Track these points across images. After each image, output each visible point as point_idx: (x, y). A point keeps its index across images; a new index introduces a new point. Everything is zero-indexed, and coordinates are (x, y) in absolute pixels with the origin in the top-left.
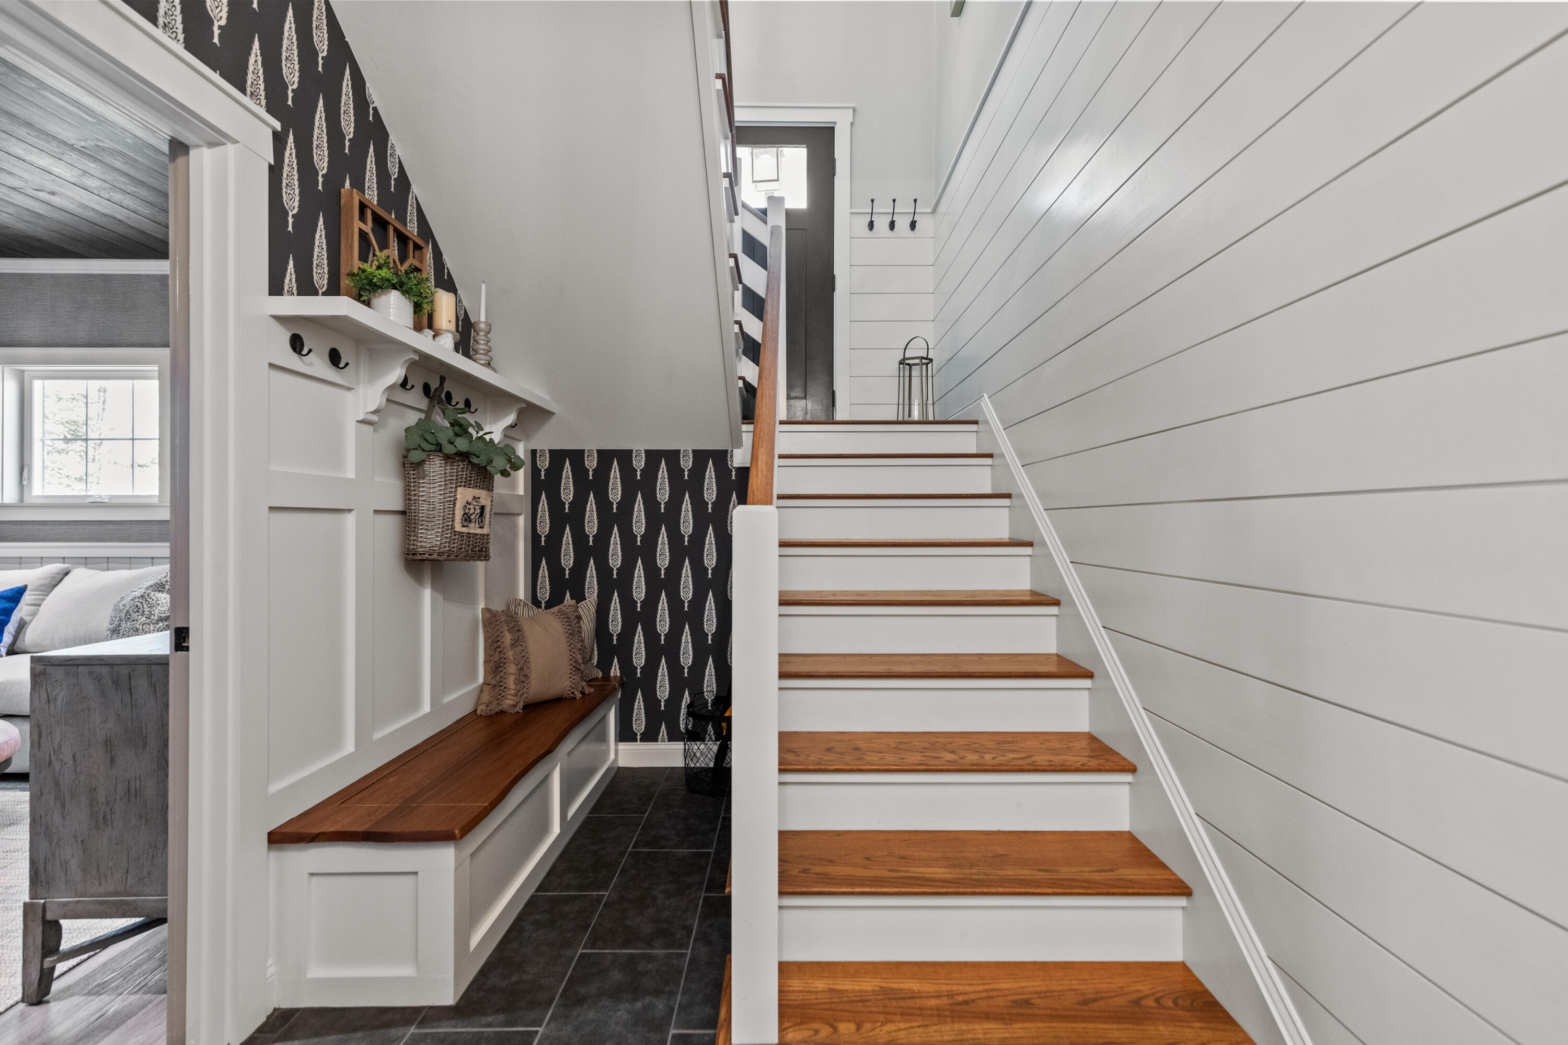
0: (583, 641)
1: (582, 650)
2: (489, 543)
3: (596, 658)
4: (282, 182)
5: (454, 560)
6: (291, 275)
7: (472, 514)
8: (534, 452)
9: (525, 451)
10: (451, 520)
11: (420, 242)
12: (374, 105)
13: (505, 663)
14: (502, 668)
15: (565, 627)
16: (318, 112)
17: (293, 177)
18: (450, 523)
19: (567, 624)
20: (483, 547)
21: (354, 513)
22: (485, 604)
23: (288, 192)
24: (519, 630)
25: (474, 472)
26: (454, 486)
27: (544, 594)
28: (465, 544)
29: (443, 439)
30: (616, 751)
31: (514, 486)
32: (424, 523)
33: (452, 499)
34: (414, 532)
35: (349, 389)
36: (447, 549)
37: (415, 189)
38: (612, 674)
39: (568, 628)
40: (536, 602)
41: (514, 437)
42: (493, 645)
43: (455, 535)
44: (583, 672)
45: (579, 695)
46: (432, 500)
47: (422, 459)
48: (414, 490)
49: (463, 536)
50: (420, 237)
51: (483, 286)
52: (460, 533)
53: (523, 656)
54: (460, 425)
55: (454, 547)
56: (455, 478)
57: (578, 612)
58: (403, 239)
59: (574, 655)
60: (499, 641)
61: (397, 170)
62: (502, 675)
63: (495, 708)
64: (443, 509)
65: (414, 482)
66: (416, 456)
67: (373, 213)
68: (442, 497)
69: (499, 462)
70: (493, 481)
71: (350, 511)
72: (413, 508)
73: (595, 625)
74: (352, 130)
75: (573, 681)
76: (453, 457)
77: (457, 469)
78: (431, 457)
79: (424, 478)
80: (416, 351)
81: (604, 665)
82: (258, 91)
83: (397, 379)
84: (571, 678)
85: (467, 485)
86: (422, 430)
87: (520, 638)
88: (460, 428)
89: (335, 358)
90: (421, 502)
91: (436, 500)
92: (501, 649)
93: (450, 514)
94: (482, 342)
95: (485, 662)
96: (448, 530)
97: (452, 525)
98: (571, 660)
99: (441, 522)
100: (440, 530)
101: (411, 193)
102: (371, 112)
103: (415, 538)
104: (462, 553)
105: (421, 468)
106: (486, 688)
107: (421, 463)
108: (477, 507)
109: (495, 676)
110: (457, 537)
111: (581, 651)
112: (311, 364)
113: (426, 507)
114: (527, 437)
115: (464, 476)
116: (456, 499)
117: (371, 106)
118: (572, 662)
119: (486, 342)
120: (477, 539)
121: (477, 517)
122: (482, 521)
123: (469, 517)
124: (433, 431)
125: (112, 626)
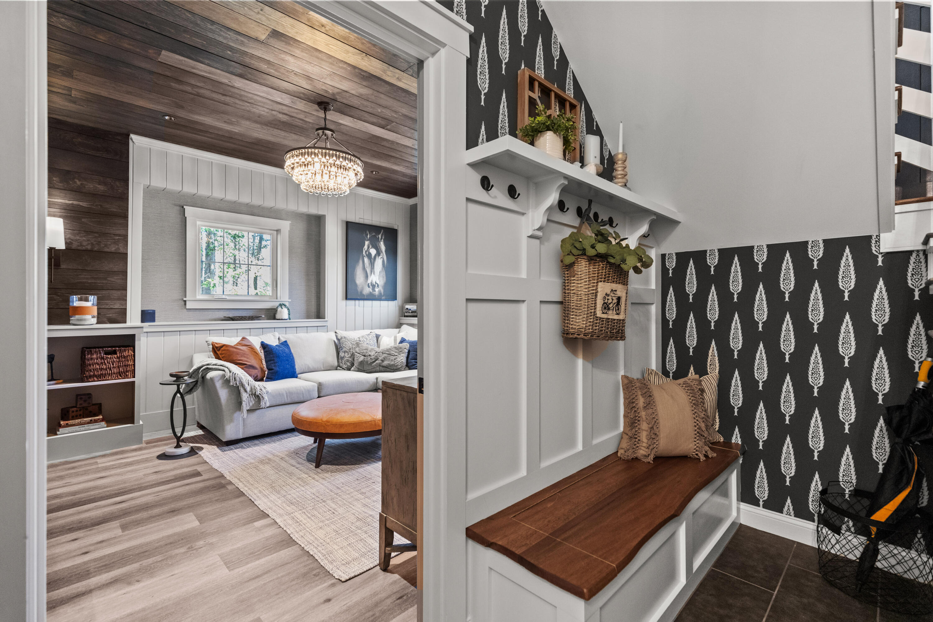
0: (706, 411)
1: (706, 419)
2: (625, 326)
3: (718, 424)
4: (477, 71)
5: (596, 339)
6: (483, 136)
7: (610, 304)
8: (663, 256)
9: (656, 255)
10: (593, 308)
11: (574, 102)
12: (542, 9)
13: (639, 421)
14: (637, 424)
15: (689, 397)
16: (502, 19)
17: (484, 67)
18: (593, 311)
19: (691, 395)
20: (619, 330)
21: (526, 303)
22: (625, 372)
23: (481, 78)
24: (650, 396)
25: (612, 270)
26: (596, 281)
27: (672, 366)
28: (605, 327)
29: (587, 245)
30: (738, 510)
31: (647, 281)
32: (574, 310)
33: (594, 292)
34: (568, 317)
35: (523, 214)
36: (591, 330)
37: (572, 66)
38: (733, 441)
39: (692, 398)
40: (665, 373)
41: (647, 244)
42: (630, 404)
43: (597, 320)
44: (706, 438)
45: (702, 458)
46: (579, 293)
47: (572, 261)
48: (568, 286)
49: (603, 321)
50: (575, 99)
51: (621, 125)
52: (601, 318)
53: (654, 418)
54: (602, 235)
55: (596, 330)
56: (596, 275)
57: (701, 385)
58: (562, 101)
59: (698, 422)
60: (634, 402)
61: (558, 53)
62: (637, 429)
63: (630, 455)
64: (588, 299)
65: (568, 280)
66: (569, 260)
67: (540, 84)
68: (587, 290)
69: (631, 261)
70: (628, 277)
71: (524, 301)
72: (567, 299)
73: (717, 397)
74: (526, 28)
75: (697, 445)
76: (595, 258)
77: (598, 268)
78: (579, 260)
79: (574, 276)
80: (566, 177)
81: (726, 430)
82: (461, 10)
83: (554, 200)
84: (695, 441)
85: (606, 280)
86: (573, 240)
87: (651, 402)
88: (603, 237)
89: (512, 192)
90: (572, 295)
91: (583, 293)
92: (636, 409)
93: (592, 304)
94: (620, 169)
95: (624, 416)
96: (591, 316)
97: (594, 312)
98: (695, 426)
99: (586, 309)
100: (585, 316)
101: (569, 69)
102: (540, 13)
103: (568, 322)
104: (602, 334)
105: (572, 269)
106: (625, 437)
107: (572, 265)
108: (614, 298)
109: (632, 429)
110: (598, 321)
111: (704, 420)
112: (495, 197)
113: (575, 298)
114: (658, 244)
115: (604, 274)
116: (598, 292)
117: (540, 9)
118: (696, 428)
119: (623, 168)
120: (614, 323)
121: (614, 306)
122: (618, 309)
123: (608, 306)
124: (581, 240)
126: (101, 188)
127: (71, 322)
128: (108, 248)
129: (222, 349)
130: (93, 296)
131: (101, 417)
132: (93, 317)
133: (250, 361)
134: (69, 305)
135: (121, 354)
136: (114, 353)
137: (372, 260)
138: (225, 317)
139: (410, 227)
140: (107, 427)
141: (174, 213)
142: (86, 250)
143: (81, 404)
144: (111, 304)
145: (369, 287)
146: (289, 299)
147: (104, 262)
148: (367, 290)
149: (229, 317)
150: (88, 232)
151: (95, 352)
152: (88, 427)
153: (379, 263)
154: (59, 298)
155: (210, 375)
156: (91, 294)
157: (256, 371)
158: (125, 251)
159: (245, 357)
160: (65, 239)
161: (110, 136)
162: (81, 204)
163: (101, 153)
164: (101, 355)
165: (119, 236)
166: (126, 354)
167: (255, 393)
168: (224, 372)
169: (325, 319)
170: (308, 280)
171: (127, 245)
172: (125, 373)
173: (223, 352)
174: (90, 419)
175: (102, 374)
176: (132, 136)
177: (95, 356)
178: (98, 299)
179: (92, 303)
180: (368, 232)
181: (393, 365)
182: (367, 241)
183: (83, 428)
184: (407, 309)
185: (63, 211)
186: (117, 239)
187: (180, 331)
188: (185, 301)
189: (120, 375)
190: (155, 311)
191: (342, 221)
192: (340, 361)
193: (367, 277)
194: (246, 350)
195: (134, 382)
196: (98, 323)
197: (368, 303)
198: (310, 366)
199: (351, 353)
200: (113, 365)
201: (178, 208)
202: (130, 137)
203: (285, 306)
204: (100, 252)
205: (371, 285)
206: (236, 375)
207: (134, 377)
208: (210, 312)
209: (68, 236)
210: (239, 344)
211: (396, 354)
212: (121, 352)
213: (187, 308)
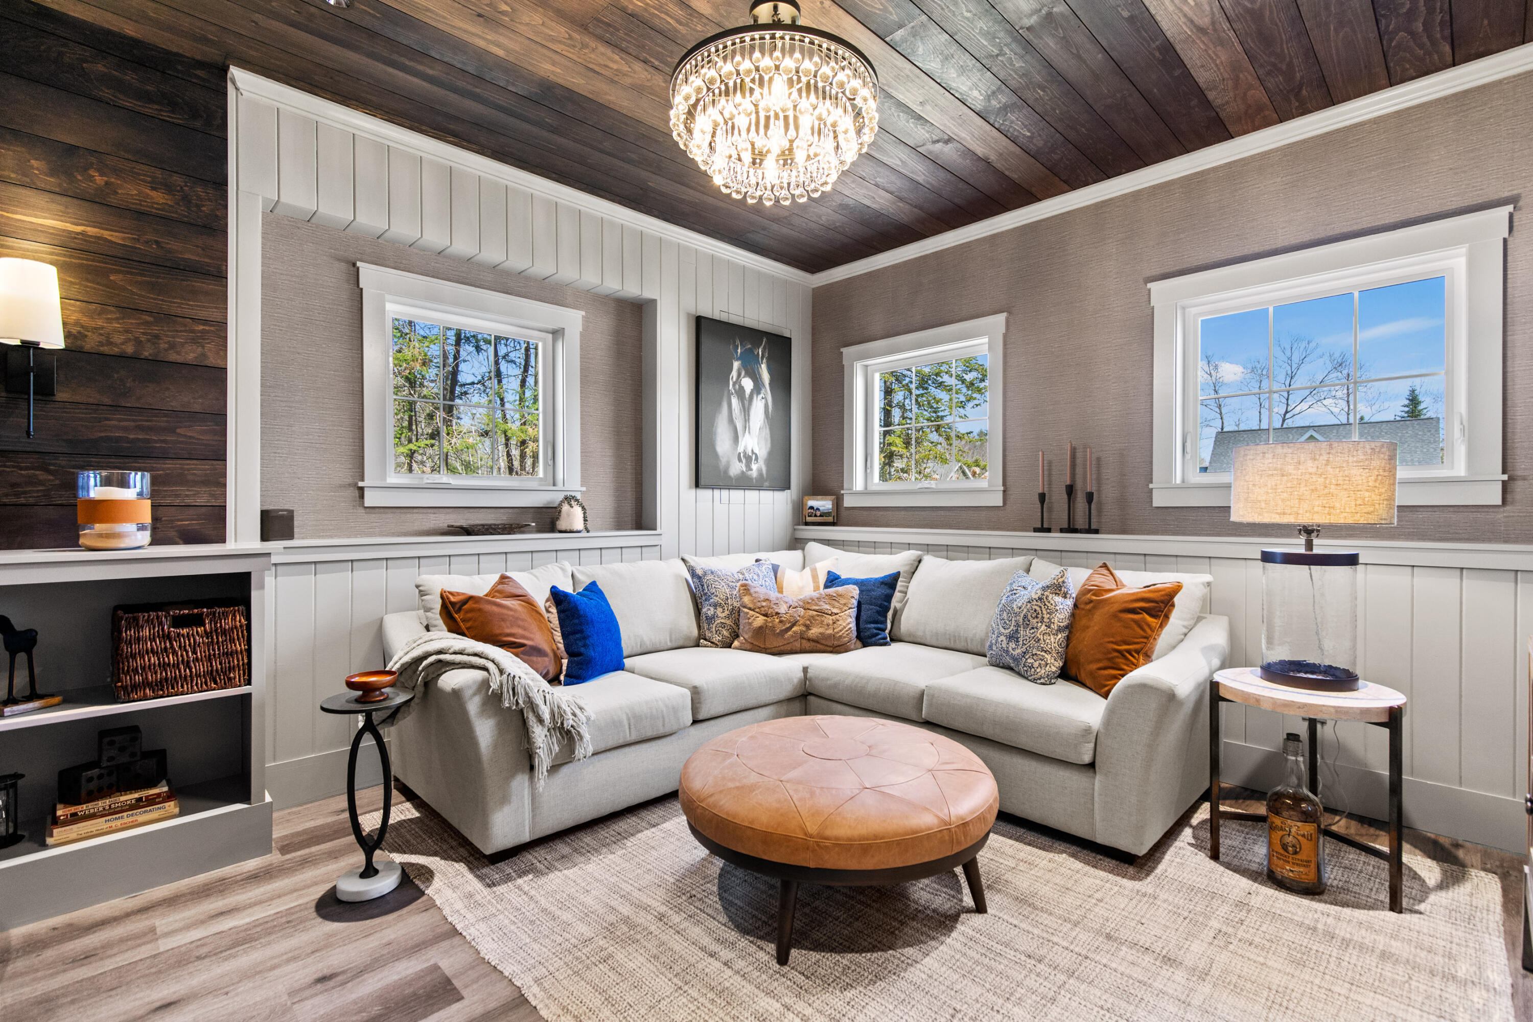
125: (1007, 631)
126: (159, 197)
127: (81, 541)
128: (178, 353)
129: (465, 607)
130: (139, 473)
131: (166, 789)
132: (142, 528)
133: (532, 636)
134: (75, 496)
135: (216, 624)
136: (198, 621)
137: (746, 403)
138: (452, 526)
139: (813, 334)
140: (182, 814)
141: (333, 276)
142: (122, 357)
143: (111, 759)
144: (187, 496)
145: (740, 460)
146: (582, 485)
147: (168, 389)
148: (736, 468)
149: (461, 528)
150: (128, 309)
151: (147, 621)
152: (131, 819)
153: (758, 408)
154: (51, 478)
155: (450, 680)
156: (136, 469)
157: (546, 659)
158: (220, 364)
159: (519, 626)
160: (65, 324)
161: (179, 67)
162: (106, 234)
163: (156, 107)
164: (163, 629)
165: (204, 325)
166: (227, 623)
167: (562, 724)
168: (485, 673)
169: (655, 529)
170: (618, 446)
171: (226, 347)
172: (225, 674)
173: (469, 615)
174: (136, 795)
175: (166, 679)
176: (235, 72)
177: (146, 632)
178: (154, 482)
179: (138, 489)
180: (738, 342)
181: (830, 636)
182: (737, 360)
183: (118, 823)
184: (812, 508)
185: (58, 250)
186: (200, 331)
187: (352, 561)
188: (361, 489)
189: (215, 678)
190: (292, 511)
191: (689, 315)
192: (706, 626)
193: (736, 439)
194: (519, 608)
195: (247, 697)
196: (154, 542)
197: (737, 495)
198: (646, 639)
199: (730, 608)
200: (194, 652)
201: (343, 266)
202: (229, 75)
203: (577, 500)
204: (156, 362)
205: (744, 456)
206: (517, 679)
207: (249, 683)
208: (416, 516)
209: (74, 317)
210: (494, 591)
211: (835, 611)
212: (214, 618)
213: (366, 505)
